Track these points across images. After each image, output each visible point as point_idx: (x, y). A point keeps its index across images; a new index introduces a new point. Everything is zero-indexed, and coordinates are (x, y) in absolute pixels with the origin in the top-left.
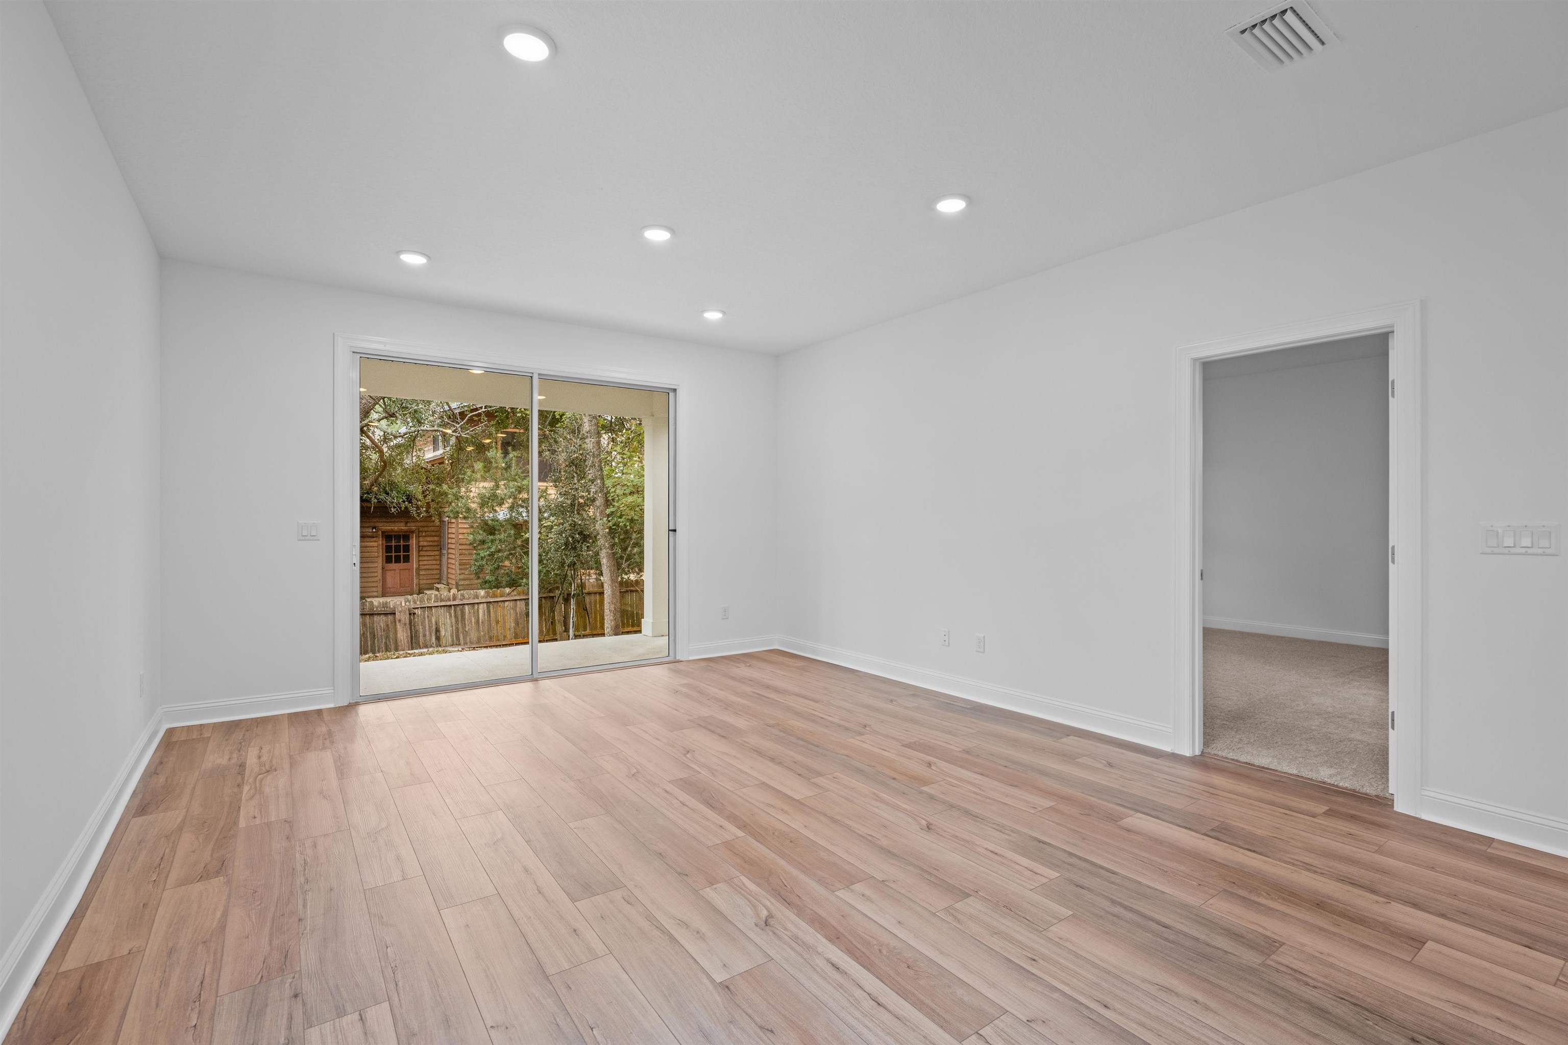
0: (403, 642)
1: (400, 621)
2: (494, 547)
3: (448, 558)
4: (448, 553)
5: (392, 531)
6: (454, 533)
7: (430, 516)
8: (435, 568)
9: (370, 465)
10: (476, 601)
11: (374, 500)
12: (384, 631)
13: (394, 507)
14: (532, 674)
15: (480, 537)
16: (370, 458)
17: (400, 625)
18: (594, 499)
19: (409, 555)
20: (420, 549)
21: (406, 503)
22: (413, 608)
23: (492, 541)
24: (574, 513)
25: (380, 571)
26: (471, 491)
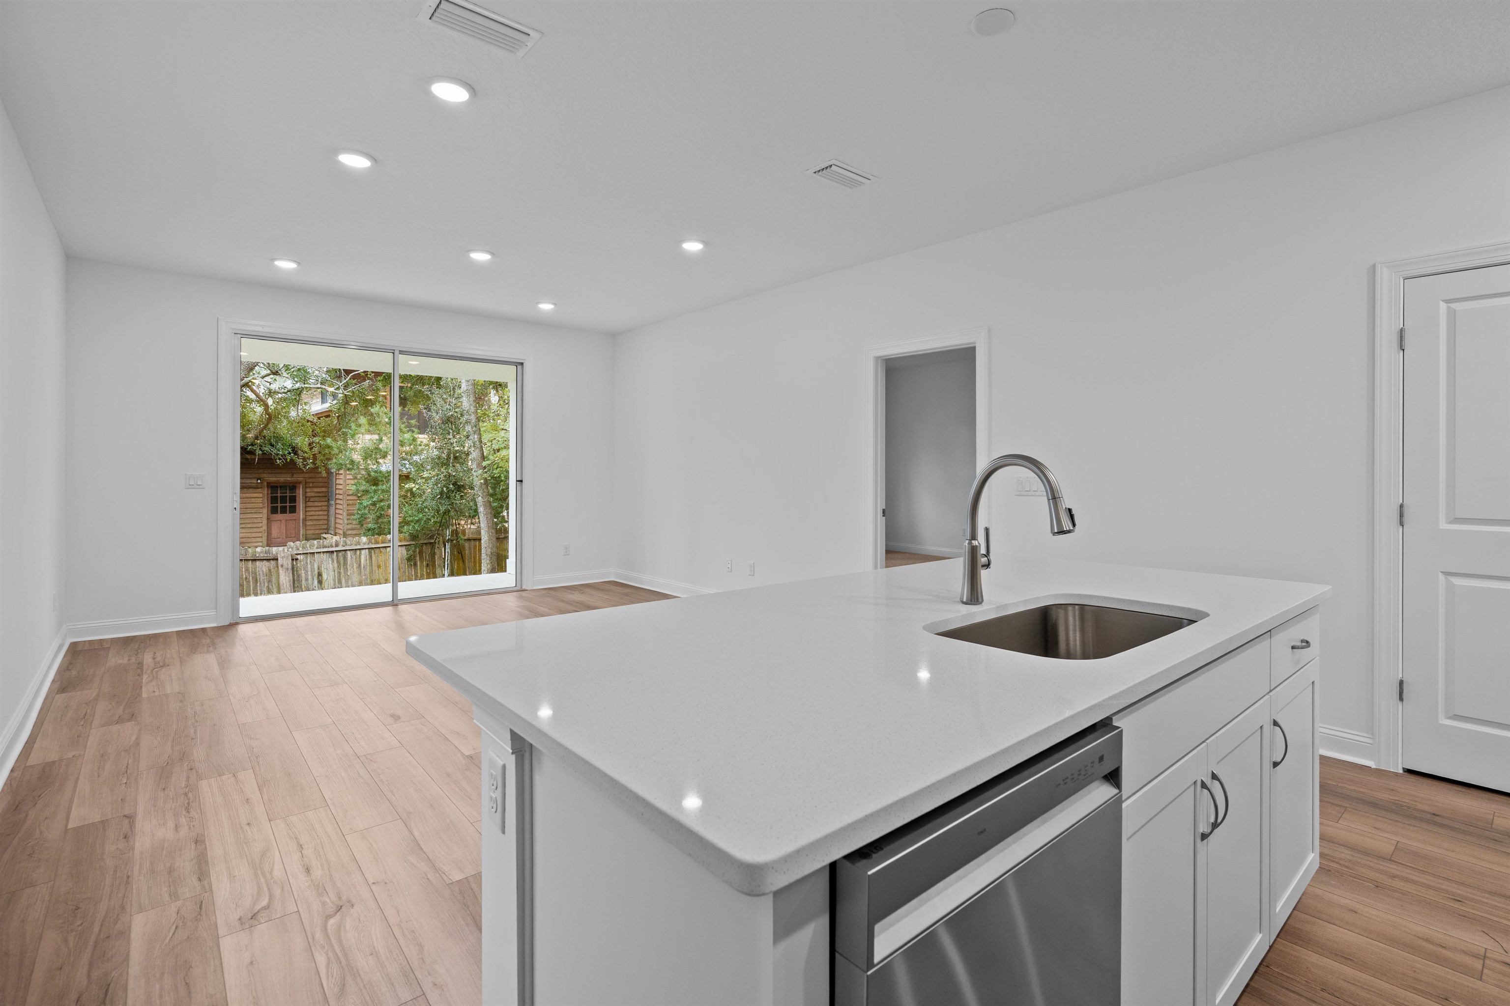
0: (285, 585)
1: (282, 566)
2: (376, 497)
3: (336, 509)
4: (336, 504)
5: (278, 482)
6: (342, 484)
7: (317, 468)
8: (322, 518)
9: (253, 417)
10: (359, 547)
11: (259, 452)
12: (266, 575)
13: (280, 459)
14: (393, 600)
15: (363, 488)
16: (254, 411)
17: (283, 570)
18: (468, 453)
19: (295, 506)
20: (307, 499)
21: (292, 454)
22: (296, 554)
23: (375, 491)
24: (450, 465)
25: (265, 522)
26: (358, 444)
